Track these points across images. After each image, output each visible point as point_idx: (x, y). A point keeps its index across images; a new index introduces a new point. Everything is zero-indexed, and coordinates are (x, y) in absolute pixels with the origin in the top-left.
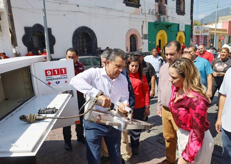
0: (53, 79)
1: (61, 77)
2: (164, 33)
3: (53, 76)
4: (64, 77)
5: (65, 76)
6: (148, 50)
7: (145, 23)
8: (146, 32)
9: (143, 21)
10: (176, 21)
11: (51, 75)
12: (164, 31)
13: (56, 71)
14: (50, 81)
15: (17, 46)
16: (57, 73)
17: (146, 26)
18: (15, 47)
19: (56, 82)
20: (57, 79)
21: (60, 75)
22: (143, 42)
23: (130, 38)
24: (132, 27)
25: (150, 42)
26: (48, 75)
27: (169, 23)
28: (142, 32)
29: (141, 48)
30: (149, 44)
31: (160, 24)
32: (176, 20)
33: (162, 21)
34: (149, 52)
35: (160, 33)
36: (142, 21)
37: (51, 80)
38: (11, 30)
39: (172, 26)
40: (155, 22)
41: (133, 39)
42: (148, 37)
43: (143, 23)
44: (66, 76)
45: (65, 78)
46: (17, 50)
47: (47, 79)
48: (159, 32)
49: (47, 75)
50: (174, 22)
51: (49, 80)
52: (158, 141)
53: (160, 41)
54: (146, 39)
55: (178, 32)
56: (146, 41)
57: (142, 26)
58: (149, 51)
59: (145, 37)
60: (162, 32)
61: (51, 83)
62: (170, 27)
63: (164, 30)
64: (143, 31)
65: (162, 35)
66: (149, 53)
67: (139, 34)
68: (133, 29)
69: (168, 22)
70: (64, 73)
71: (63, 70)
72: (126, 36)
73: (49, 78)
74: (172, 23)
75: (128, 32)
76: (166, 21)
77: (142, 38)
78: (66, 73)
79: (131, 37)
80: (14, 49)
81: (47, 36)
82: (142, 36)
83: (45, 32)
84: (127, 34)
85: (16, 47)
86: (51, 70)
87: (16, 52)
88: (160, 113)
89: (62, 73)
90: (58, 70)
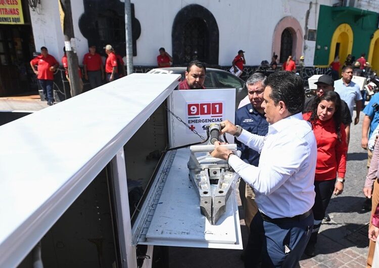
0: (200, 121)
1: (212, 118)
2: (348, 30)
3: (199, 116)
4: (217, 118)
5: (219, 118)
6: (312, 63)
7: (314, 6)
8: (313, 25)
9: (311, 3)
10: (374, 8)
11: (197, 114)
12: (348, 27)
13: (205, 107)
14: (194, 125)
15: (74, 37)
16: (206, 112)
17: (316, 13)
18: (69, 40)
19: (203, 127)
20: (206, 121)
21: (211, 115)
22: (305, 46)
23: (282, 36)
24: (289, 14)
25: (319, 47)
26: (192, 113)
27: (361, 10)
28: (307, 24)
29: (301, 58)
30: (317, 49)
31: (344, 11)
32: (374, 4)
33: (348, 5)
34: (314, 66)
35: (340, 29)
36: (309, 2)
37: (196, 121)
38: (64, 4)
39: (365, 18)
40: (333, 7)
41: (288, 38)
42: (315, 37)
43: (310, 7)
44: (221, 117)
45: (218, 120)
46: (73, 46)
47: (190, 119)
48: (340, 27)
49: (190, 113)
50: (371, 10)
51: (193, 123)
52: (346, 237)
53: (338, 45)
54: (312, 39)
55: (376, 30)
56: (312, 45)
57: (308, 13)
58: (314, 64)
59: (310, 35)
60: (345, 27)
61: (194, 128)
62: (360, 20)
63: (348, 24)
64: (309, 23)
65: (344, 35)
66: (316, 68)
67: (300, 30)
68: (290, 17)
69: (358, 8)
70: (218, 111)
71: (217, 106)
72: (275, 30)
73: (193, 119)
74: (368, 11)
75: (278, 24)
76: (355, 6)
77: (305, 38)
78: (221, 112)
79: (283, 33)
80: (68, 42)
81: (128, 21)
82: (306, 32)
83: (126, 11)
84: (276, 27)
85: (72, 39)
86: (197, 105)
87: (72, 48)
88: (370, 192)
89: (214, 112)
90: (208, 105)
